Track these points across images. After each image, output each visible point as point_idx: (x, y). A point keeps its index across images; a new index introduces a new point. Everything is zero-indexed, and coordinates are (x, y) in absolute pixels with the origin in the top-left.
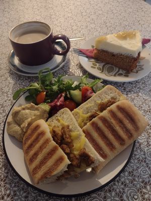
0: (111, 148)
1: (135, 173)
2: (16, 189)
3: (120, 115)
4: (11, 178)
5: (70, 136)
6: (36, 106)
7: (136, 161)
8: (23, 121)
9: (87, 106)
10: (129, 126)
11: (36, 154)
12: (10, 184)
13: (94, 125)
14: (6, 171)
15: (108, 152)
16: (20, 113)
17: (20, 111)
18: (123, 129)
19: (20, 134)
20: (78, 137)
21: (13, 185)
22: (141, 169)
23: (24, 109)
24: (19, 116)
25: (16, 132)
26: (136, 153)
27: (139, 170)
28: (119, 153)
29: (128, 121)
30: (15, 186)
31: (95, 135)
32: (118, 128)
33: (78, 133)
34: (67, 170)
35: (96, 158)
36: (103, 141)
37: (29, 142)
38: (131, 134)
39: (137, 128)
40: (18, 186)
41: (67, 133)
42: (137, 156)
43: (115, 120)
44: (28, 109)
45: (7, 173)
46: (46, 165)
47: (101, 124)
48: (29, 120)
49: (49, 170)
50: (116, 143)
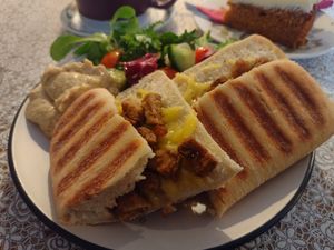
0: (258, 154)
1: (311, 232)
2: (18, 238)
3: (281, 85)
4: (12, 213)
5: (161, 115)
6: (95, 67)
7: (314, 207)
8: (62, 92)
9: (206, 67)
10: (303, 112)
11: (74, 149)
12: (8, 225)
13: (221, 99)
14: (6, 198)
15: (251, 163)
16: (59, 77)
17: (58, 73)
18: (287, 116)
19: (51, 119)
20: (179, 117)
21: (14, 229)
22: (327, 225)
23: (68, 70)
24: (57, 81)
25: (43, 113)
26: (313, 190)
27: (323, 227)
28: (275, 173)
29: (299, 102)
30: (17, 232)
31: (222, 121)
32: (276, 112)
33: (181, 107)
34: (144, 178)
35: (220, 161)
36: (241, 137)
37: (66, 128)
38: (306, 130)
39: (321, 120)
40: (25, 233)
41: (154, 106)
42: (317, 198)
43: (269, 94)
44: (78, 71)
45: (8, 202)
46: (93, 166)
47: (236, 99)
48: (76, 88)
49: (96, 178)
50: (271, 146)
